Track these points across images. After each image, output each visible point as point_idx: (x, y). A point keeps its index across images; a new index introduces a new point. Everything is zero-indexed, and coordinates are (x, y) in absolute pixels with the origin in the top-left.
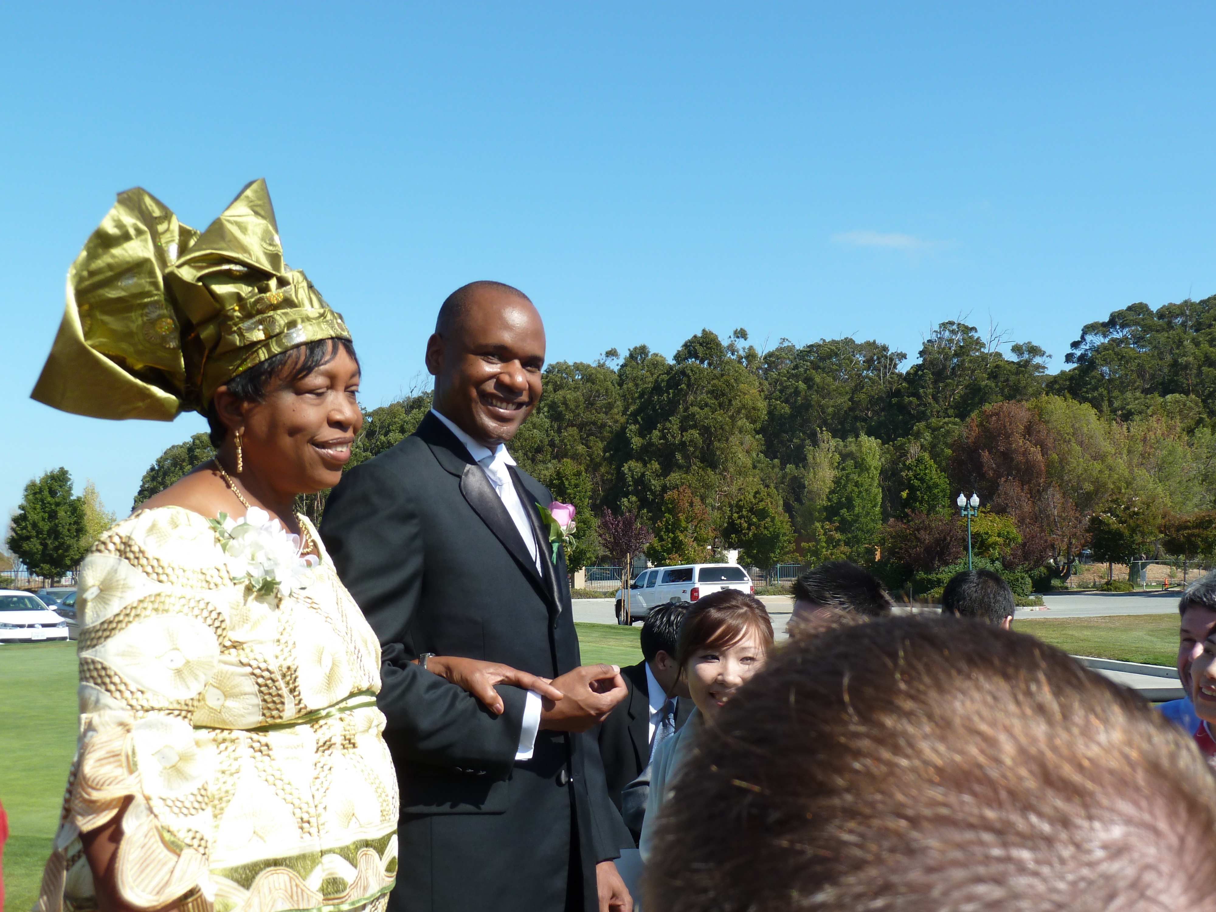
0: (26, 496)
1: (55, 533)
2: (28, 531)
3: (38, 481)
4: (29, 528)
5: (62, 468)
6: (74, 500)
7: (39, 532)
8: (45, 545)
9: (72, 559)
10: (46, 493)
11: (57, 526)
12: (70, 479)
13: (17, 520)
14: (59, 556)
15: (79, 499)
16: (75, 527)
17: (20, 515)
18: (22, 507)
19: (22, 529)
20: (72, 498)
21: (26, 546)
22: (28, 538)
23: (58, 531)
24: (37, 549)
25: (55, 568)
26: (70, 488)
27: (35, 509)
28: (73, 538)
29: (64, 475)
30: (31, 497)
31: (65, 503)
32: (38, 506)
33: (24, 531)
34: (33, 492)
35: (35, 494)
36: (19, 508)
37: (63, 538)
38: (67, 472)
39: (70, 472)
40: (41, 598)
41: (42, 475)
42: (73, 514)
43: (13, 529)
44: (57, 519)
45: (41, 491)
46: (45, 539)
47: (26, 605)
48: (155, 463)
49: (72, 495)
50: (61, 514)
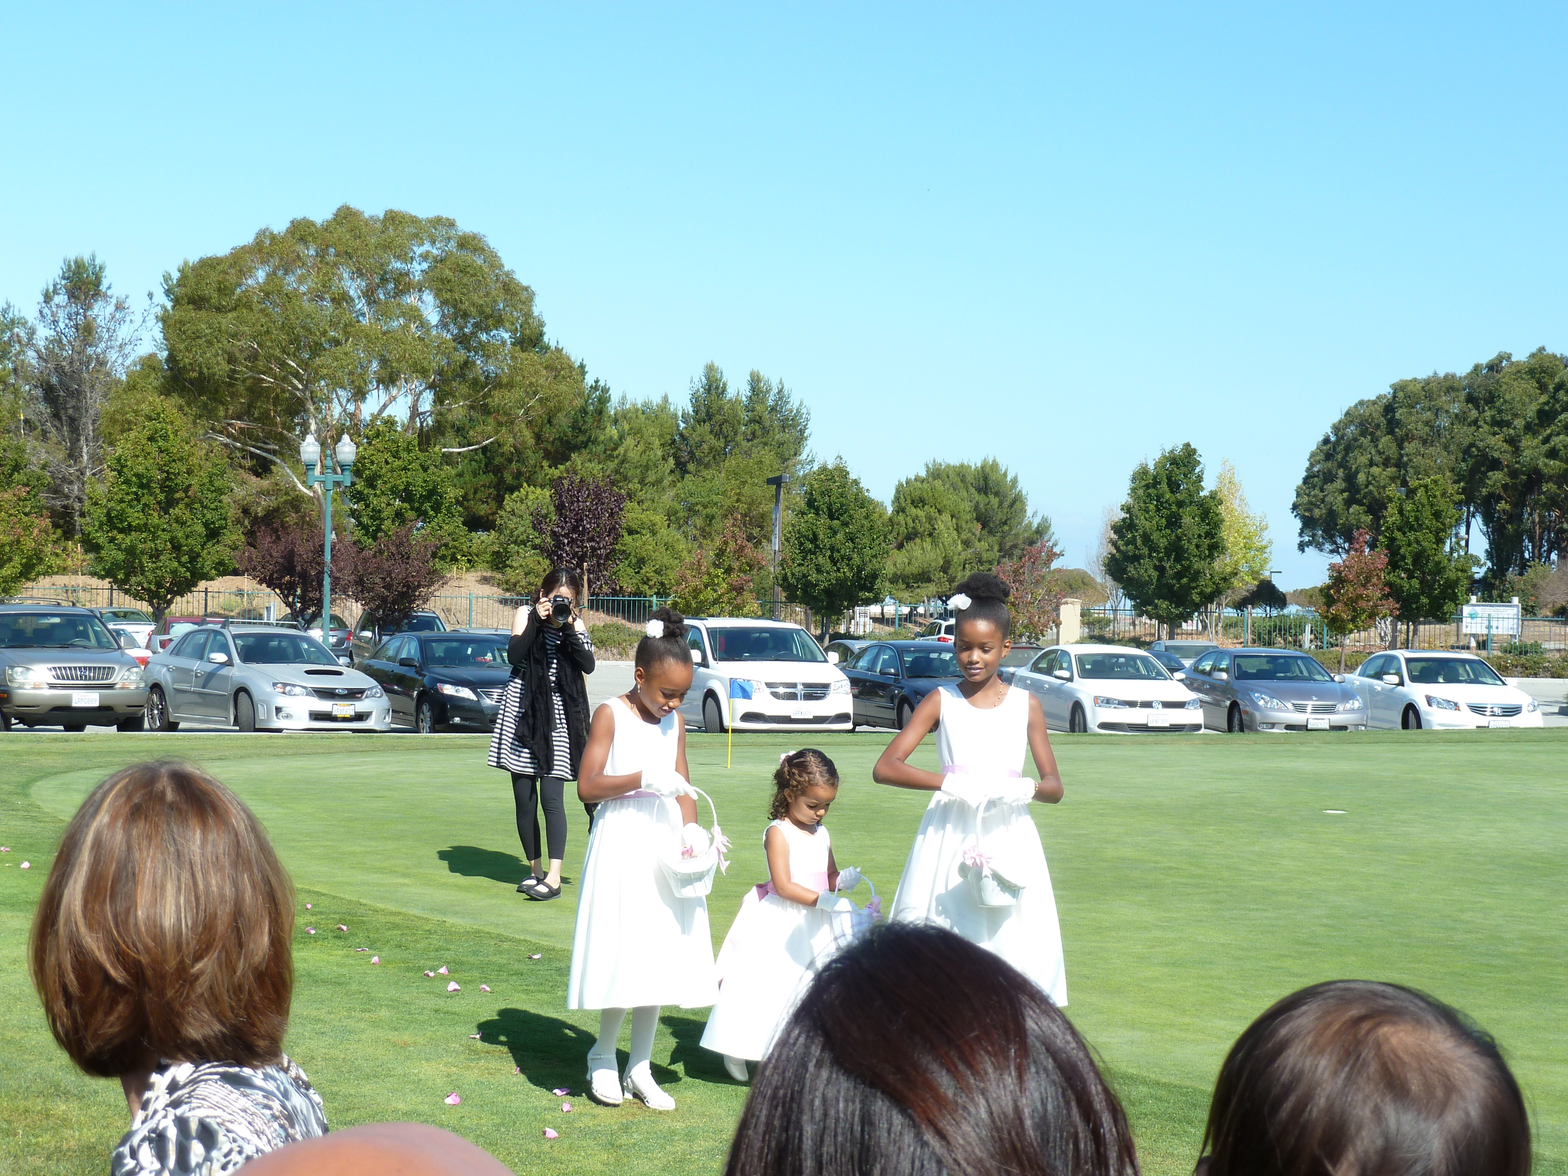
0: (1133, 490)
1: (1176, 550)
2: (1136, 547)
3: (1151, 467)
4: (1139, 542)
5: (1188, 445)
6: (1205, 497)
7: (1153, 548)
8: (1160, 569)
9: (1201, 594)
10: (1164, 486)
11: (1179, 539)
12: (1199, 462)
13: (1118, 529)
14: (1181, 587)
15: (1213, 496)
16: (1207, 541)
17: (1124, 520)
18: (1127, 509)
19: (1127, 544)
20: (1202, 494)
21: (1131, 570)
22: (1136, 558)
23: (1182, 547)
24: (1149, 576)
25: (1177, 607)
26: (1200, 478)
27: (1147, 511)
28: (1204, 559)
29: (1190, 455)
30: (1141, 492)
31: (1191, 502)
32: (1152, 507)
33: (1130, 547)
34: (1143, 483)
35: (1147, 486)
36: (1122, 509)
37: (1188, 559)
38: (1194, 451)
39: (1199, 452)
40: (1158, 656)
41: (1158, 456)
42: (1203, 520)
43: (1114, 544)
44: (1180, 527)
45: (1156, 483)
46: (1161, 560)
47: (1138, 670)
48: (1329, 431)
49: (1203, 489)
50: (1187, 520)
